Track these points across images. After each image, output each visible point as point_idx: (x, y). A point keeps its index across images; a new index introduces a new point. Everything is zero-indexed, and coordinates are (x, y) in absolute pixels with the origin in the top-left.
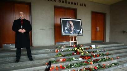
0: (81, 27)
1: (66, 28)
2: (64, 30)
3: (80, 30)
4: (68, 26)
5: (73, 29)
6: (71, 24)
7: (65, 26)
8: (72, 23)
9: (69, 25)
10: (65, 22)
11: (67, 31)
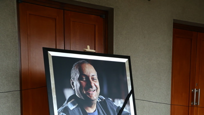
0: (130, 89)
1: (68, 93)
2: (61, 99)
3: (126, 102)
4: (77, 84)
5: (95, 95)
6: (87, 77)
7: (64, 82)
8: (91, 71)
9: (80, 79)
10: (64, 67)
11: (73, 104)
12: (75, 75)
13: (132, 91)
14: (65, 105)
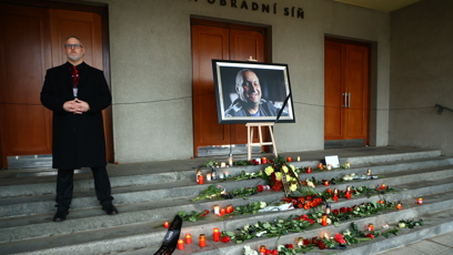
0: (288, 93)
1: (234, 97)
2: (228, 103)
3: (285, 104)
4: (241, 90)
5: (257, 98)
6: (250, 83)
7: (230, 87)
8: (254, 78)
9: (244, 85)
10: (229, 75)
11: (238, 106)
12: (239, 81)
13: (290, 95)
14: (231, 107)
